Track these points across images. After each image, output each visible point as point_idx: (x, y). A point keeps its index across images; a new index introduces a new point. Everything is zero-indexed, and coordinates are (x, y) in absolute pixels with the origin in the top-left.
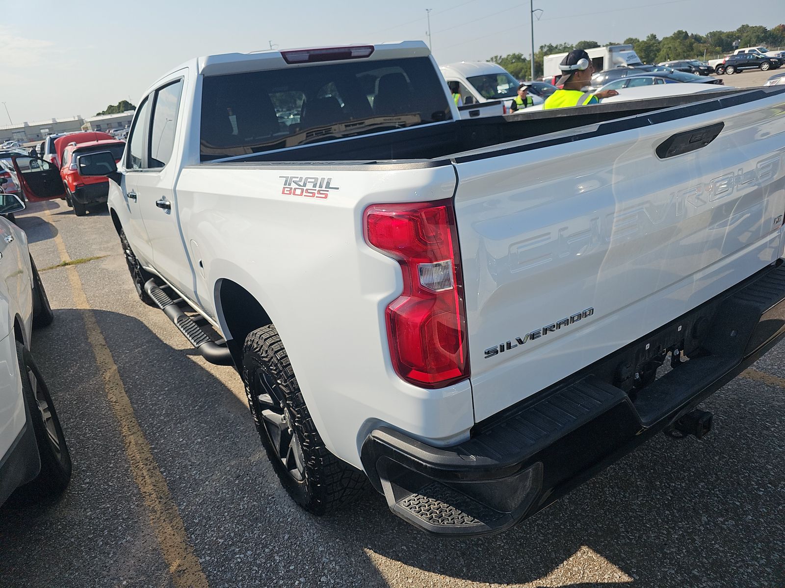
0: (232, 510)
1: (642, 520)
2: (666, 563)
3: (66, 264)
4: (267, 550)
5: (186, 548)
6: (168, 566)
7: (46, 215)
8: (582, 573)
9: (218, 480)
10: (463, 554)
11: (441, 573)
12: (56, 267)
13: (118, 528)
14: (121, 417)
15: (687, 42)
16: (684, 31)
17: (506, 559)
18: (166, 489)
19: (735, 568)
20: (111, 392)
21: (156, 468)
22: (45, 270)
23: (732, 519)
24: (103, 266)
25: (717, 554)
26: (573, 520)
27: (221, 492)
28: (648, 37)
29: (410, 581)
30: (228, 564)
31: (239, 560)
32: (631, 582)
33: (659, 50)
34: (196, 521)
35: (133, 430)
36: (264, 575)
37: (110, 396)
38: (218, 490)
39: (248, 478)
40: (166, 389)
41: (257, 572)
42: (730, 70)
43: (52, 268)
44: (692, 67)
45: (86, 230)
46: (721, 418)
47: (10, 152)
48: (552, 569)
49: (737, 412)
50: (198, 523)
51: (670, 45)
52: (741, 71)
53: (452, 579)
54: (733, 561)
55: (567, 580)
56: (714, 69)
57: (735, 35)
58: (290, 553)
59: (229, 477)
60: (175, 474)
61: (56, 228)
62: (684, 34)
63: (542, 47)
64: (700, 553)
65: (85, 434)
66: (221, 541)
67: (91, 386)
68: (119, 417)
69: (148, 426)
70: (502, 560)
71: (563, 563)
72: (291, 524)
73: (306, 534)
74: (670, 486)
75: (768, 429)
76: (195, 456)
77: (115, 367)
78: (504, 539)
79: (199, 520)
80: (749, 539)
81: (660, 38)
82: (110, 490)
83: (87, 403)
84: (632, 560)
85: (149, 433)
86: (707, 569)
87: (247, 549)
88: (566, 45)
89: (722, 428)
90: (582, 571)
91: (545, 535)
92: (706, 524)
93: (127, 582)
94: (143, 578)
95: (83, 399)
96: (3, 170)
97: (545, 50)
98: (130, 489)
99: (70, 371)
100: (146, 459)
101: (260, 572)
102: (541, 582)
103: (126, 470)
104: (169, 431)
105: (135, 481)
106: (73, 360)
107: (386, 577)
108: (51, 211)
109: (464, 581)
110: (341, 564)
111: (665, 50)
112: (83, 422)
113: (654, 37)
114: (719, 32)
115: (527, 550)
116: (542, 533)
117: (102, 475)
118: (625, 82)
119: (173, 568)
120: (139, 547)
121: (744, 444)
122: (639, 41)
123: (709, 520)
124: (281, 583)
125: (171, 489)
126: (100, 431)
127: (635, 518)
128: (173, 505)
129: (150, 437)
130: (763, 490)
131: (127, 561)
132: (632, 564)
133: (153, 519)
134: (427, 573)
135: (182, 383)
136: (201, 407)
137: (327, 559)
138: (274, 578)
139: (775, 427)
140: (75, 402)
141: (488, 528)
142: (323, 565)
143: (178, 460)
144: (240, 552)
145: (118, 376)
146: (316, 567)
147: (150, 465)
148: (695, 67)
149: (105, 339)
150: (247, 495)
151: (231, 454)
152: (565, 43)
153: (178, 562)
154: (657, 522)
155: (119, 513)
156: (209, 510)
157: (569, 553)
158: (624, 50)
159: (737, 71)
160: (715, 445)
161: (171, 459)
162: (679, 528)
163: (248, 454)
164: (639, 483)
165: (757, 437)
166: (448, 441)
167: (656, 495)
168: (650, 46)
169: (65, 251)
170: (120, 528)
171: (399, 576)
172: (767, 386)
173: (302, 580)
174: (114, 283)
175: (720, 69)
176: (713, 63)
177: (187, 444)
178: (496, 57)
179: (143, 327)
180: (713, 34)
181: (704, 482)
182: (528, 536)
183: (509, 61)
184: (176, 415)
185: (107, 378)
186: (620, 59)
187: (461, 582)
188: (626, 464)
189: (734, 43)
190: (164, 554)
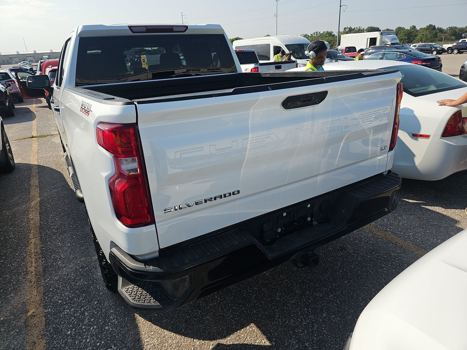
0: (72, 286)
1: (290, 312)
2: (293, 337)
3: (33, 137)
4: (82, 309)
5: (40, 304)
6: (27, 312)
7: (33, 107)
8: (245, 338)
9: (71, 268)
10: (186, 321)
11: (170, 331)
12: (27, 138)
13: (9, 289)
14: (32, 228)
15: (434, 32)
16: (433, 25)
17: (208, 327)
18: (41, 270)
19: (329, 345)
20: (31, 213)
21: (40, 258)
22: (21, 139)
23: (340, 317)
24: (53, 140)
25: (323, 336)
26: (252, 308)
27: (70, 275)
28: (411, 27)
29: (152, 333)
30: (59, 314)
31: (66, 313)
32: (269, 346)
33: (416, 36)
34: (51, 289)
35: (36, 236)
36: (76, 322)
37: (30, 215)
38: (69, 274)
39: (87, 268)
40: (62, 214)
41: (73, 320)
42: (456, 51)
43: (25, 139)
44: (433, 48)
45: (51, 118)
46: (359, 259)
47: (22, 68)
48: (230, 334)
49: (369, 257)
50: (51, 291)
51: (423, 33)
52: (462, 53)
53: (175, 335)
54: (330, 340)
55: (236, 341)
56: (446, 50)
57: (464, 30)
58: (94, 312)
59: (77, 267)
60: (49, 262)
61: (36, 115)
62: (433, 27)
63: (345, 28)
64: (314, 334)
65: (10, 235)
66: (60, 301)
67: (22, 209)
68: (31, 228)
69: (45, 234)
70: (205, 326)
71: (237, 331)
72: (101, 296)
73: (107, 302)
74: (313, 294)
75: (382, 268)
76: (64, 253)
77: (39, 199)
78: (212, 315)
79: (53, 289)
80: (344, 329)
81: (418, 28)
82: (12, 268)
83: (16, 218)
84: (275, 334)
85: (43, 238)
86: (314, 343)
87: (72, 307)
88: (360, 28)
89: (357, 265)
90: (245, 337)
91: (234, 315)
92: (324, 318)
93: (3, 318)
94: (12, 317)
95: (15, 215)
96: (11, 78)
97: (347, 30)
98: (23, 268)
99: (14, 199)
100: (37, 253)
101: (75, 320)
102: (221, 341)
103: (24, 258)
104: (55, 238)
105: (26, 264)
106: (17, 193)
107: (140, 330)
108: (36, 105)
109: (180, 336)
110: (119, 320)
111: (420, 36)
112: (11, 228)
113: (414, 27)
114: (455, 27)
115: (221, 323)
116: (233, 314)
117: (11, 259)
118: (381, 54)
119: (29, 314)
120: (16, 300)
121: (365, 275)
122: (405, 29)
123: (326, 316)
124: (83, 328)
125: (44, 271)
126: (18, 235)
127: (287, 310)
128: (42, 280)
129: (43, 241)
130: (364, 302)
131: (7, 307)
132: (274, 336)
133: (29, 286)
134: (163, 330)
135: (71, 211)
136: (77, 226)
137: (113, 317)
138: (81, 324)
139: (387, 268)
140: (10, 217)
141: (161, 307)
142: (109, 320)
143: (54, 255)
144: (68, 309)
145: (38, 205)
146: (105, 321)
147: (37, 256)
148: (434, 47)
149: (39, 183)
150: (83, 278)
151: (83, 255)
152: (360, 27)
153: (33, 310)
154: (298, 314)
155: (12, 281)
156: (60, 284)
157: (243, 326)
158: (390, 34)
159: (459, 52)
160: (348, 274)
161: (50, 254)
162: (309, 319)
163: (92, 255)
164: (297, 291)
165: (374, 273)
166: (144, 257)
167: (304, 299)
168: (411, 33)
169: (36, 129)
170: (10, 289)
171: (147, 330)
172: (393, 243)
173: (95, 327)
174: (56, 150)
175: (450, 50)
176: (446, 46)
177: (61, 246)
178: (317, 32)
179: (62, 178)
180: (451, 28)
181: (333, 295)
182: (225, 315)
183: (324, 35)
184: (61, 230)
185: (32, 205)
186: (387, 40)
187: (179, 337)
188: (295, 280)
189: (463, 35)
190: (28, 306)
